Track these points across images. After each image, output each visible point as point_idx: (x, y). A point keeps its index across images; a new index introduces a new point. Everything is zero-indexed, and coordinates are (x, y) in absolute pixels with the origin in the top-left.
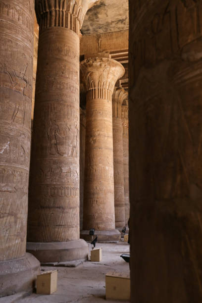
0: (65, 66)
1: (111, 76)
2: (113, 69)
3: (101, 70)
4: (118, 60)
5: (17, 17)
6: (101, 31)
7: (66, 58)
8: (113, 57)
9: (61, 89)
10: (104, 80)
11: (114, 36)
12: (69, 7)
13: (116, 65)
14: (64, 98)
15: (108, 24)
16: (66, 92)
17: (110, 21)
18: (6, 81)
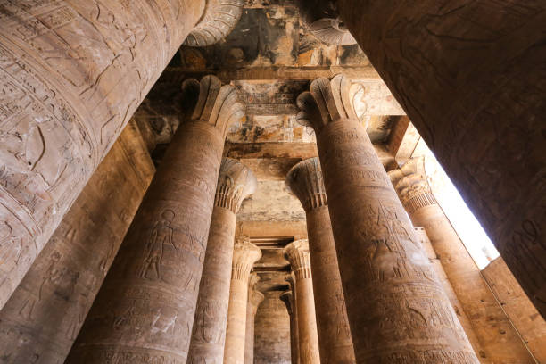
0: (223, 241)
1: (249, 259)
2: (252, 252)
3: (242, 252)
4: (258, 245)
5: (206, 188)
6: (244, 219)
7: (224, 234)
8: (252, 242)
9: (215, 263)
10: (243, 262)
11: (255, 224)
12: (232, 193)
13: (254, 249)
14: (218, 273)
15: (251, 214)
16: (220, 266)
17: (253, 211)
18: (186, 243)
